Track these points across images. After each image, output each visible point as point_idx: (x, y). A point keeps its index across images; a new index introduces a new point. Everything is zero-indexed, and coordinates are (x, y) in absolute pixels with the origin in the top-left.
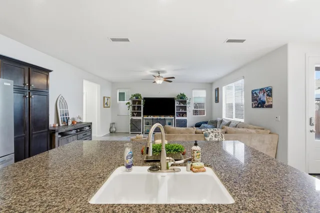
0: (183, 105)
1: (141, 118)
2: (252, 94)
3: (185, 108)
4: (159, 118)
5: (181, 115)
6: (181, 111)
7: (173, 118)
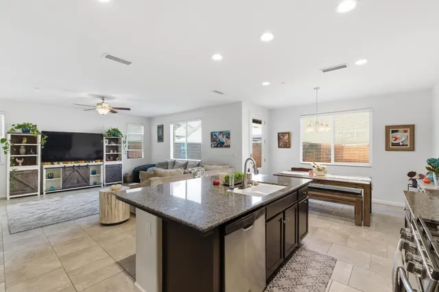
0: (115, 145)
1: (37, 167)
2: (212, 136)
3: (116, 149)
4: (76, 165)
5: (112, 158)
6: (112, 153)
7: (102, 163)
